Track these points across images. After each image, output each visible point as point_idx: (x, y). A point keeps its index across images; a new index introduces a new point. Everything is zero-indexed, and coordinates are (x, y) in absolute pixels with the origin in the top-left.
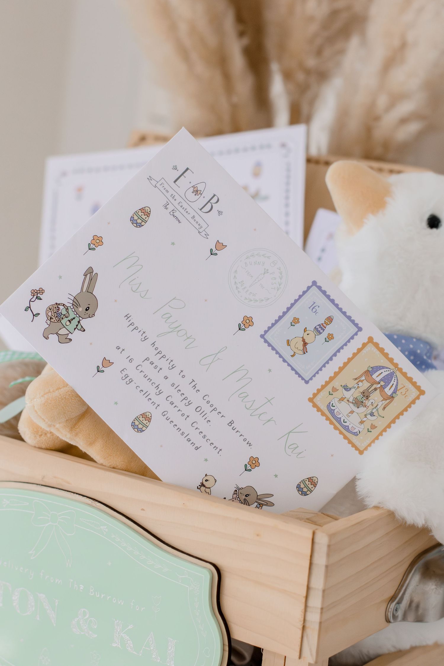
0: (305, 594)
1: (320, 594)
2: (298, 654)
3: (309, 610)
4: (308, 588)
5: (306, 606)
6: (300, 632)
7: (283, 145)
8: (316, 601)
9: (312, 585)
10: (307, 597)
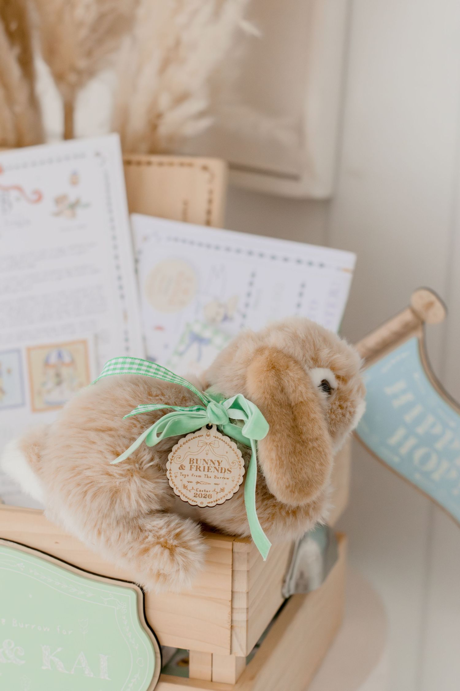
0: (230, 599)
1: (245, 596)
2: (229, 651)
3: (234, 611)
4: (233, 592)
5: (232, 608)
6: (229, 632)
7: (98, 154)
8: (241, 603)
9: (236, 589)
10: (232, 601)
